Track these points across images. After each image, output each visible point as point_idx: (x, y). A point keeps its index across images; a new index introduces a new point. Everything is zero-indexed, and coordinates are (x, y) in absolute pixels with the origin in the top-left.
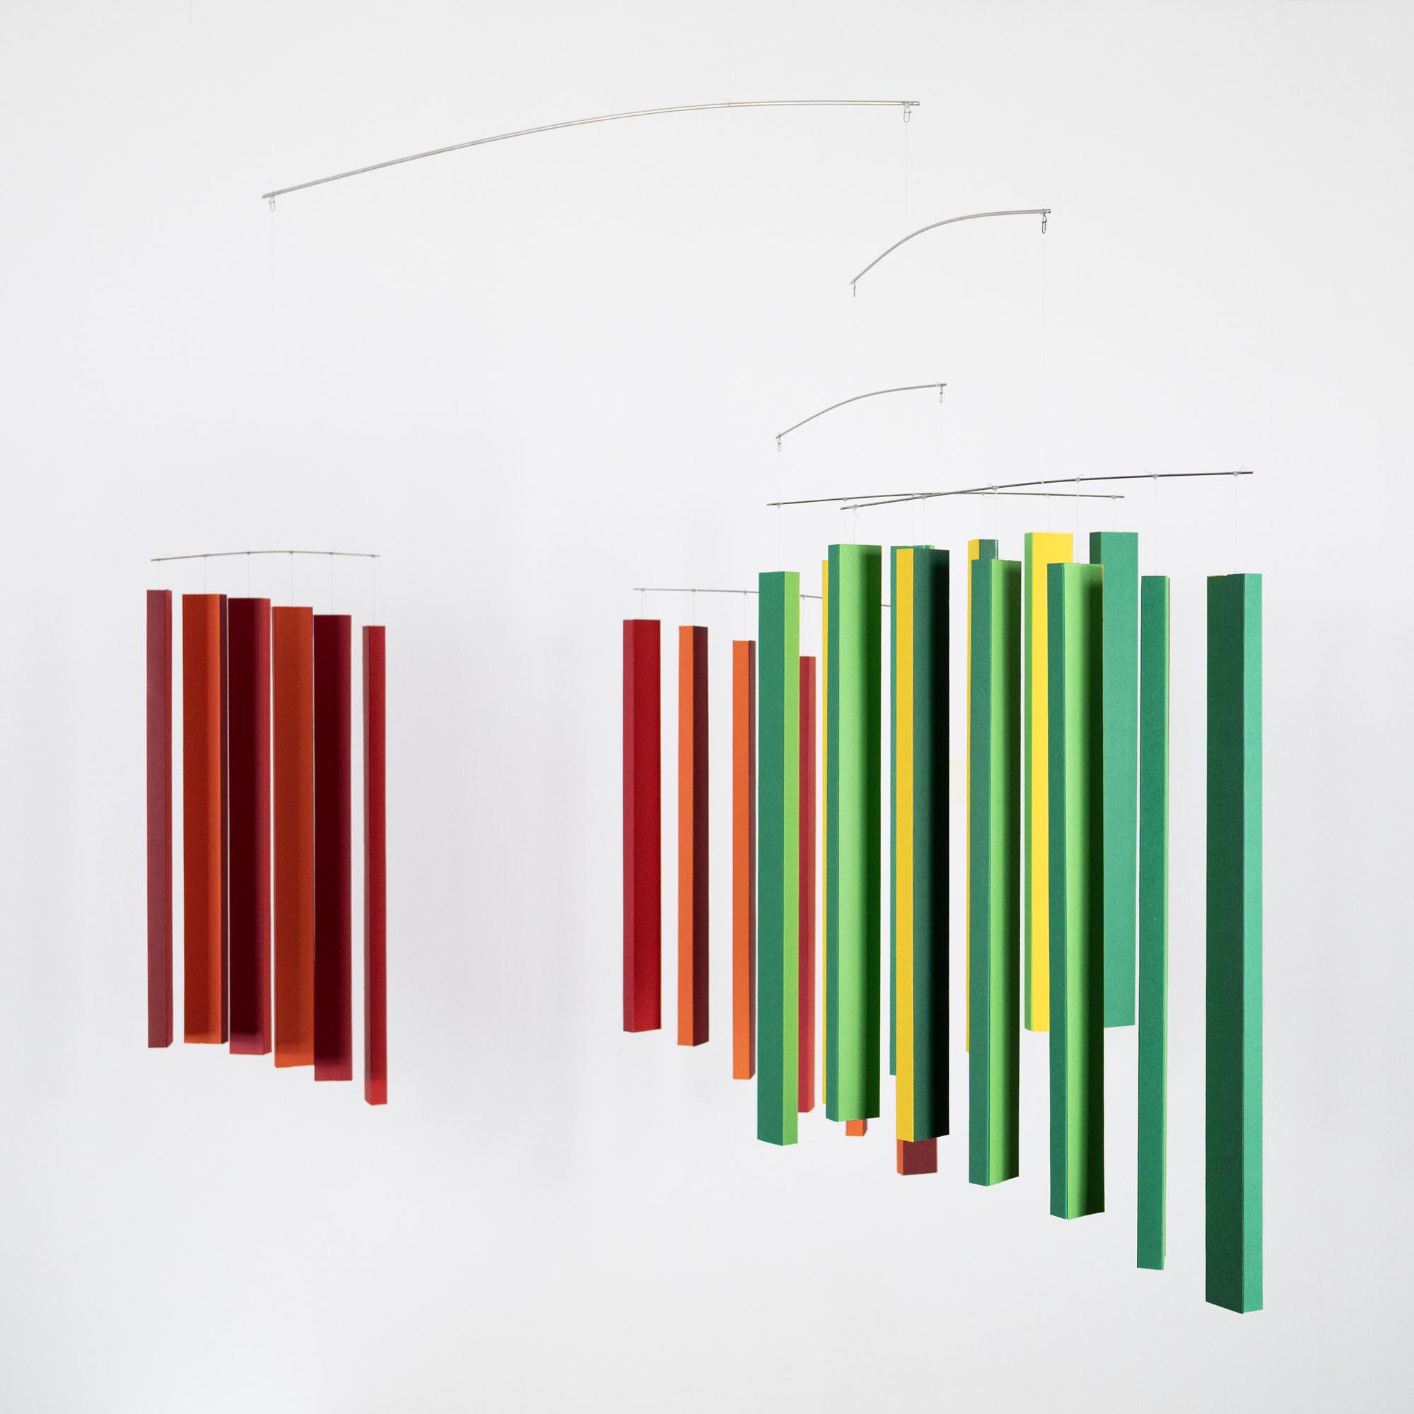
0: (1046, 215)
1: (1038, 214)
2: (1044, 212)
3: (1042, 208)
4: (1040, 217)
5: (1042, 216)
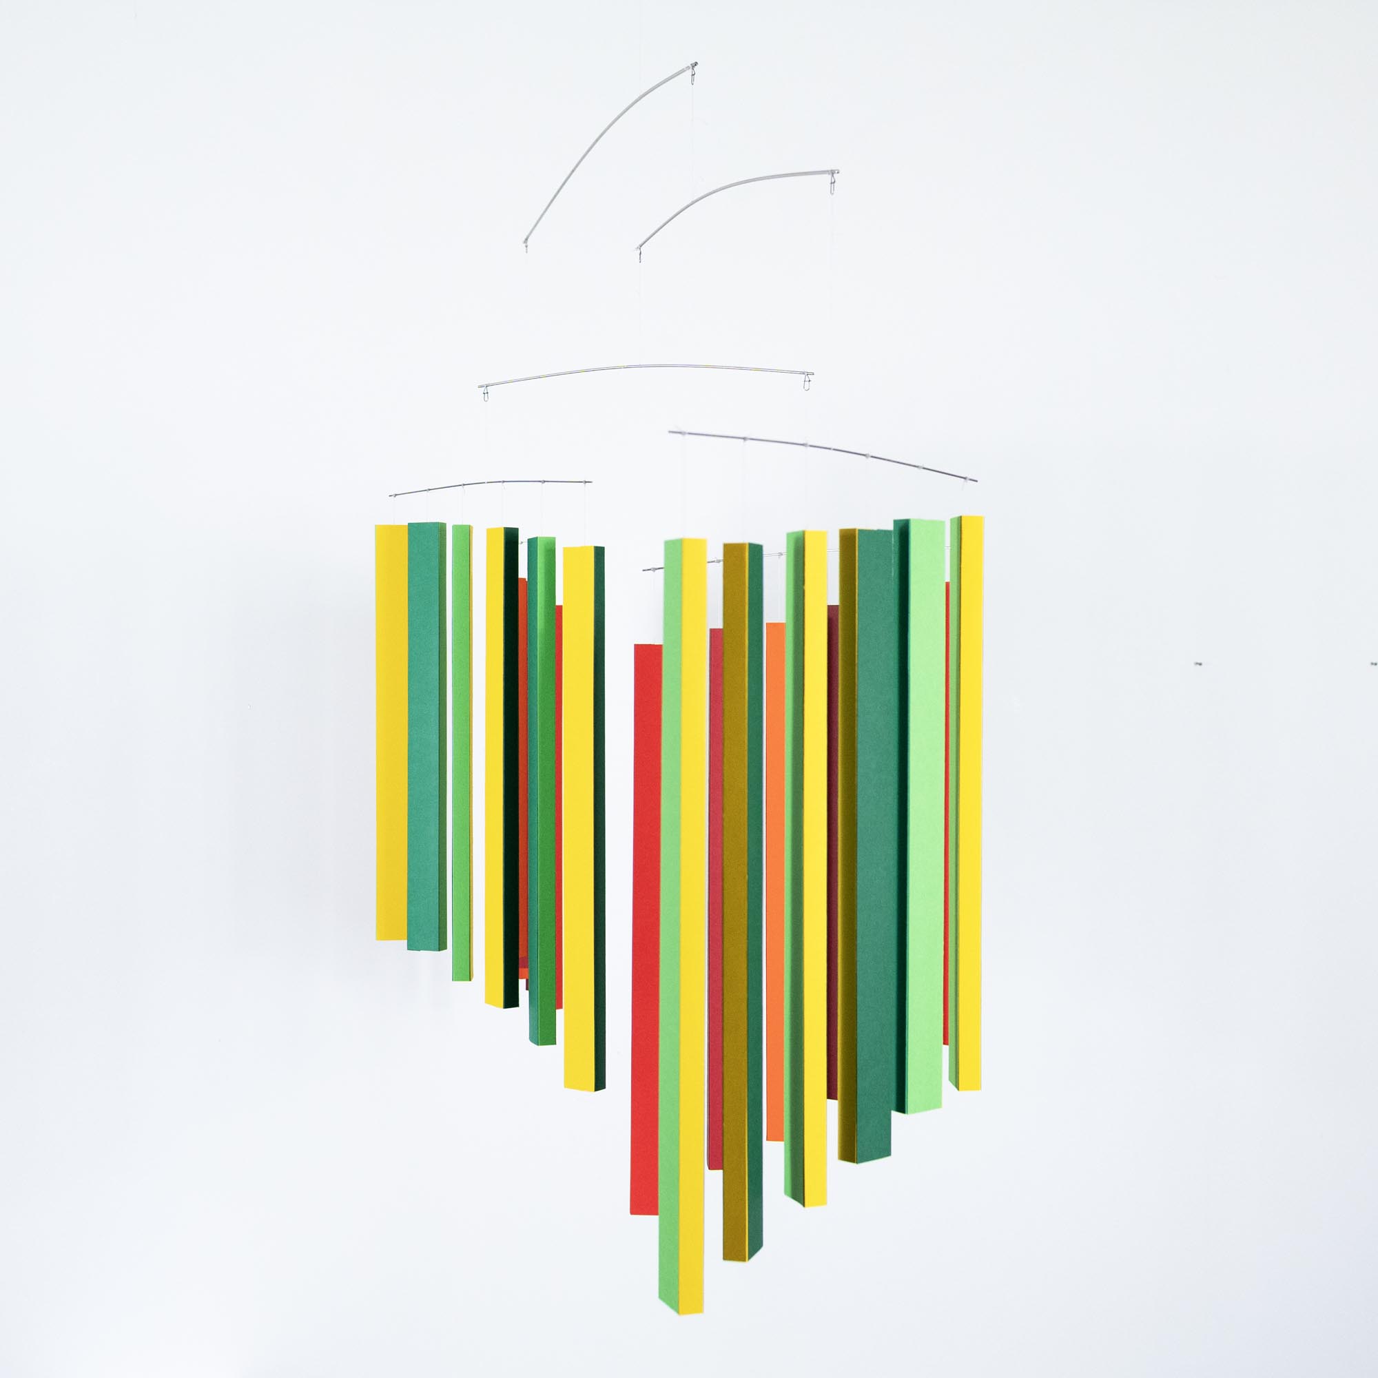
0: (835, 175)
1: (827, 175)
2: (832, 173)
3: (830, 169)
4: (828, 177)
5: (830, 176)
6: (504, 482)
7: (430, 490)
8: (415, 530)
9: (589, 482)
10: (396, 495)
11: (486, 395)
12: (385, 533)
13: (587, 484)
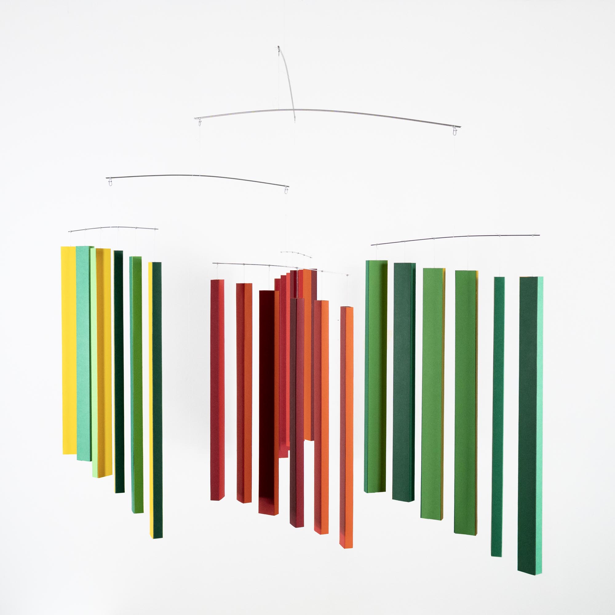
6: (119, 227)
7: (86, 229)
8: (79, 249)
9: (156, 229)
10: (72, 231)
11: (110, 183)
12: (65, 251)
13: (156, 230)
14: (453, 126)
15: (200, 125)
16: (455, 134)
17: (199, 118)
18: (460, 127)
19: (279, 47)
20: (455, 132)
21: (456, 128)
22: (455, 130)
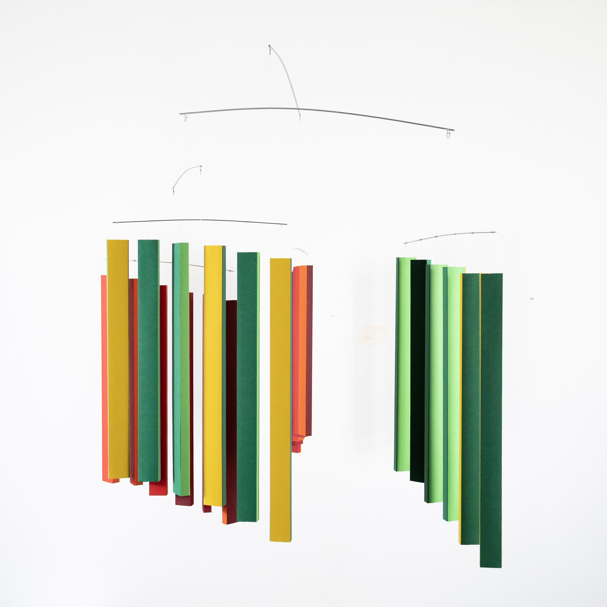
14: (447, 129)
15: (186, 121)
16: (448, 136)
17: (185, 114)
18: (453, 130)
19: (269, 46)
20: (448, 135)
21: (449, 131)
22: (448, 133)
